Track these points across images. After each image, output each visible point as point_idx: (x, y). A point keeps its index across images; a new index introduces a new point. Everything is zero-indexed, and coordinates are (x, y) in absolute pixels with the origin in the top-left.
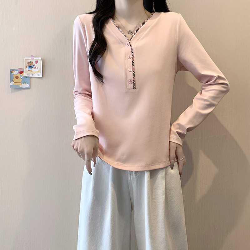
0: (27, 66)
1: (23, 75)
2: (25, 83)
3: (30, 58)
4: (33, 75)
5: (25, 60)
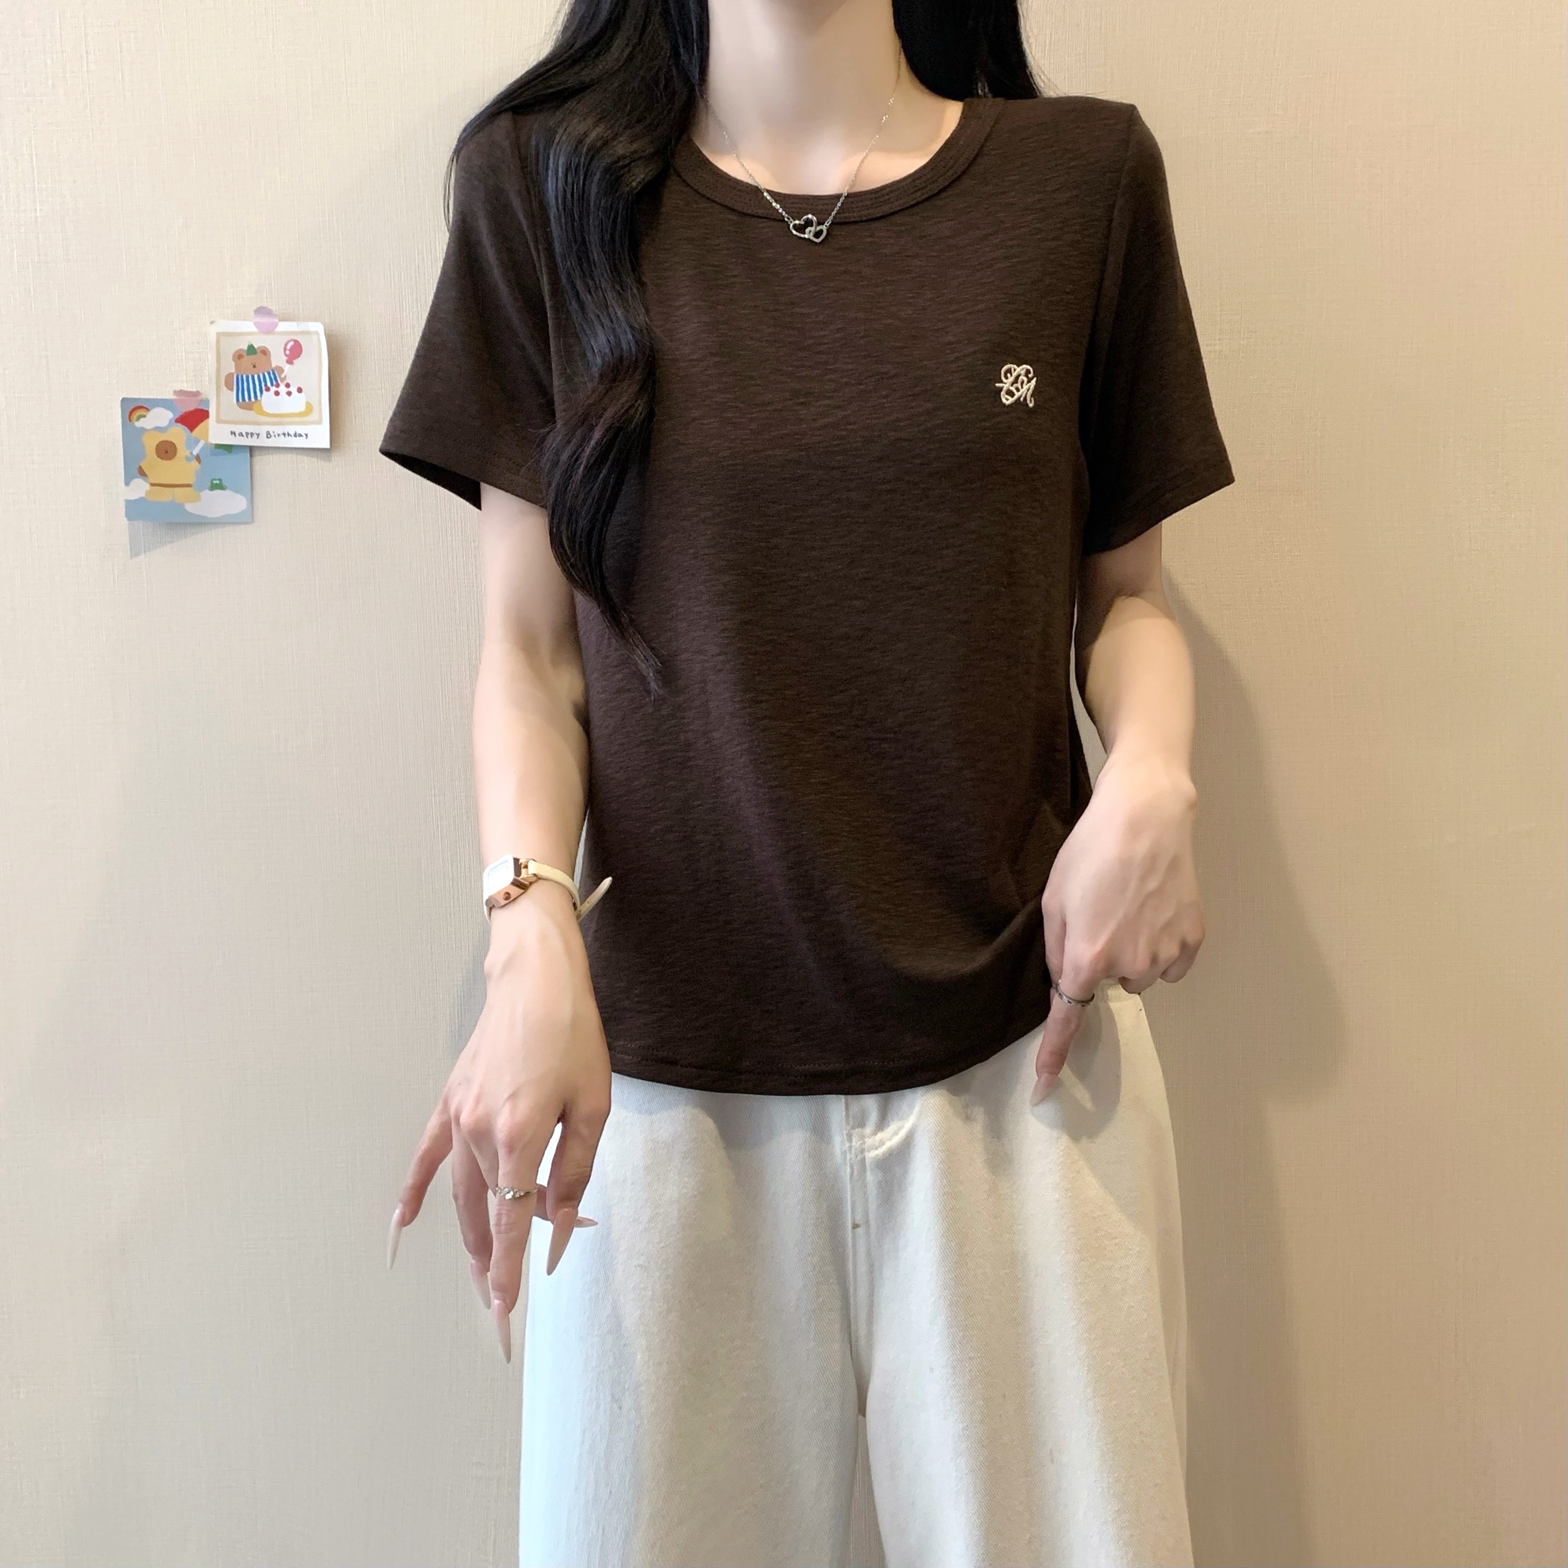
0: (229, 378)
1: (206, 439)
2: (220, 487)
3: (249, 326)
4: (268, 435)
5: (219, 335)
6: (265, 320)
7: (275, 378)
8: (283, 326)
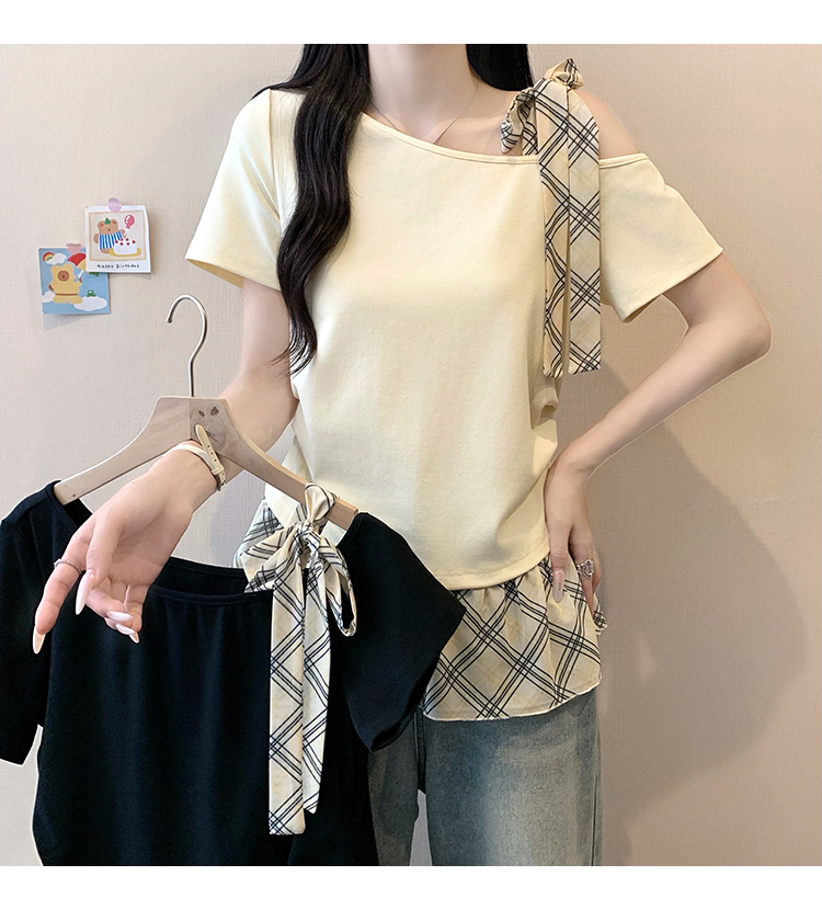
0: (96, 236)
1: (84, 268)
2: (93, 295)
3: (107, 209)
4: (118, 267)
5: (90, 214)
6: (115, 205)
7: (120, 236)
8: (124, 208)
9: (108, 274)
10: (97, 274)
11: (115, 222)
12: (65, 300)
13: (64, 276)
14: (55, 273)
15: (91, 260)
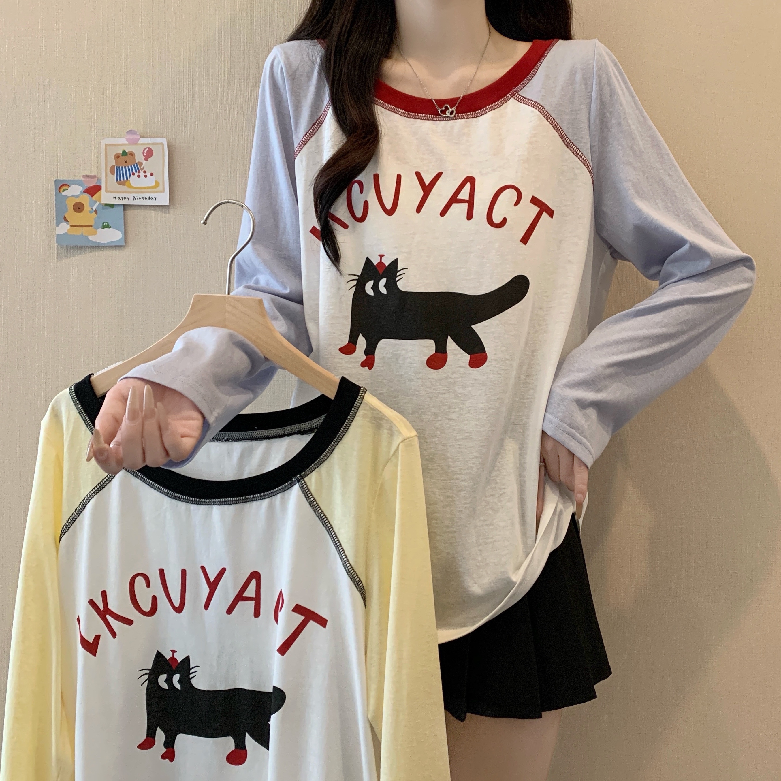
0: (112, 167)
1: (100, 200)
2: (108, 227)
3: (124, 141)
4: (134, 199)
5: (106, 145)
6: (133, 137)
7: (138, 168)
8: (142, 141)
9: (124, 205)
10: (112, 206)
11: (132, 154)
12: (79, 232)
13: (79, 208)
14: (70, 204)
15: (107, 191)
